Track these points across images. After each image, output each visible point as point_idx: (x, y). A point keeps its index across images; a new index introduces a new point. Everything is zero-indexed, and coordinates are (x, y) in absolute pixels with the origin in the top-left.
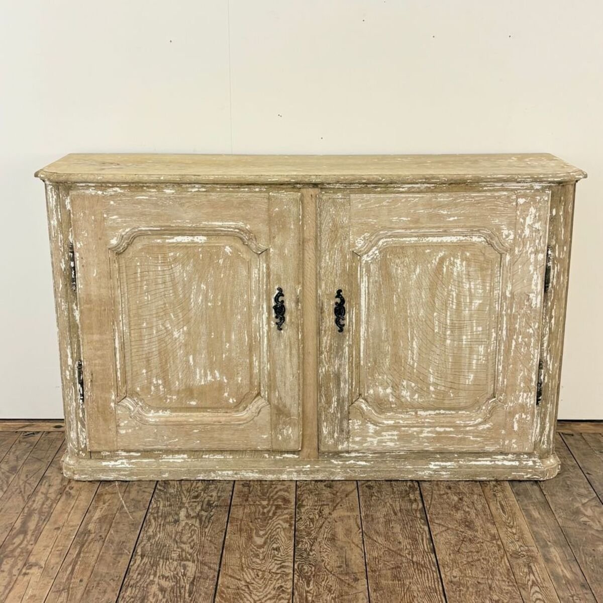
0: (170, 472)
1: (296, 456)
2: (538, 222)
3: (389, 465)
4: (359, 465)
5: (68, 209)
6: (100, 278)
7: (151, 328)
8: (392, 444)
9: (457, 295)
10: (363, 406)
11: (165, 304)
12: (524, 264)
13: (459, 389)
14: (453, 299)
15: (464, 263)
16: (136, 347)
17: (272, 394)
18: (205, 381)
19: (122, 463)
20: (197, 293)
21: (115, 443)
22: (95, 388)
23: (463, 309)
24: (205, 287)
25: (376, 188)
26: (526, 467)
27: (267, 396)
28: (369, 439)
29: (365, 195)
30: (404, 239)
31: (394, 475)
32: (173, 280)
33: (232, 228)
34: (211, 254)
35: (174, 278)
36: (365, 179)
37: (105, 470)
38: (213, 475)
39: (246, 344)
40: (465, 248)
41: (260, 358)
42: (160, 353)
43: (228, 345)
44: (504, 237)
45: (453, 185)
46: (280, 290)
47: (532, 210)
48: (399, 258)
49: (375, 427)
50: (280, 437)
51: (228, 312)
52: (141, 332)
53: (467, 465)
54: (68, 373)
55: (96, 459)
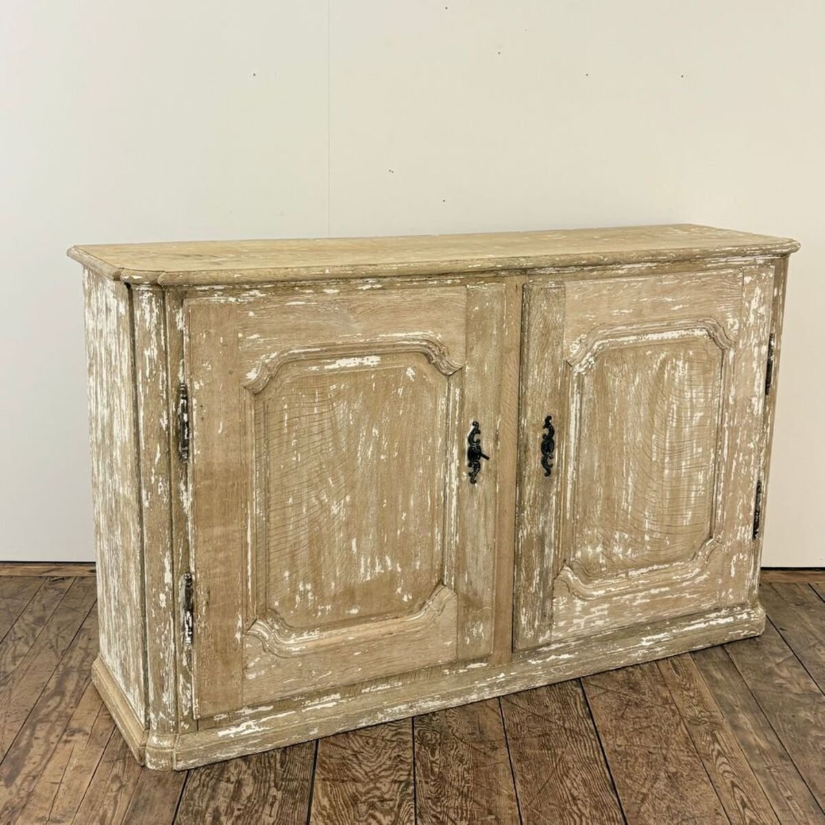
0: (320, 725)
1: (484, 665)
2: (763, 305)
3: (596, 651)
4: (563, 659)
5: (179, 328)
6: (227, 436)
7: (300, 504)
8: (600, 623)
9: (678, 408)
10: (570, 576)
11: (321, 464)
12: (746, 360)
13: (676, 533)
14: (673, 414)
15: (687, 365)
16: (276, 537)
17: (461, 580)
18: (371, 576)
19: (248, 727)
20: (366, 443)
21: (240, 697)
22: (212, 614)
23: (683, 426)
24: (377, 432)
25: (592, 271)
26: (742, 622)
27: (453, 583)
28: (575, 621)
29: (581, 283)
30: (622, 339)
31: (605, 665)
32: (333, 426)
33: (419, 340)
34: (388, 380)
35: (336, 423)
36: (584, 260)
37: (225, 744)
38: (380, 716)
39: (429, 510)
40: (688, 345)
41: (444, 528)
42: (310, 542)
43: (404, 515)
44: (729, 327)
45: (677, 263)
46: (476, 424)
47: (758, 291)
48: (617, 365)
49: (582, 603)
50: (468, 640)
51: (407, 465)
52: (284, 514)
53: (682, 633)
54: (162, 597)
55: (205, 729)
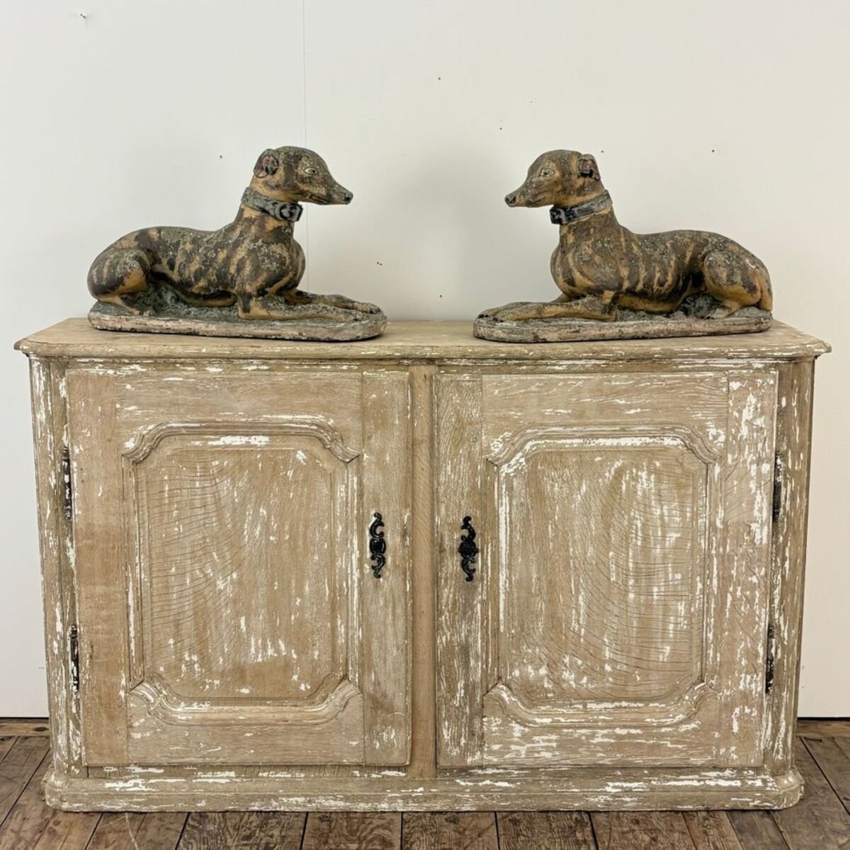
0: (208, 799)
1: (402, 774)
2: (760, 416)
3: (544, 786)
4: (499, 787)
5: (62, 396)
6: (107, 499)
7: (184, 575)
8: (548, 755)
9: (643, 525)
10: (505, 695)
11: (204, 538)
12: (740, 479)
13: (649, 669)
14: (637, 531)
15: (653, 477)
16: (160, 604)
17: (366, 677)
18: (263, 657)
19: (136, 785)
20: (253, 521)
21: (125, 753)
22: (96, 668)
23: (652, 546)
24: (265, 513)
25: (520, 365)
26: (752, 788)
27: (357, 680)
28: (513, 747)
29: (504, 377)
30: (563, 441)
31: (553, 804)
32: (217, 502)
33: (307, 423)
34: (274, 463)
35: (220, 499)
36: (503, 353)
37: (110, 795)
38: (275, 803)
39: (327, 598)
40: (653, 454)
41: (347, 621)
42: (195, 613)
43: (299, 600)
44: (711, 438)
45: (634, 362)
46: (378, 516)
47: (752, 399)
48: (556, 469)
49: (522, 728)
50: (378, 744)
51: (300, 550)
52: (167, 581)
53: (663, 787)
54: (55, 644)
55: (95, 778)
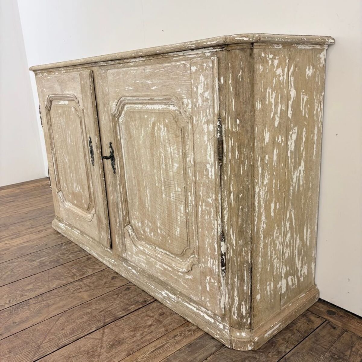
1: (111, 252)
2: (207, 91)
3: (144, 279)
4: (133, 272)
7: (60, 154)
8: (144, 265)
9: (165, 157)
10: (130, 231)
11: (61, 141)
12: (200, 134)
13: (173, 238)
14: (163, 160)
15: (166, 129)
17: (96, 207)
18: (77, 190)
19: (63, 226)
20: (68, 136)
23: (169, 170)
24: (70, 133)
26: (217, 328)
28: (134, 256)
29: (113, 70)
30: (135, 106)
31: (145, 288)
34: (69, 112)
35: (62, 126)
40: (164, 115)
42: (64, 169)
43: (80, 170)
44: (185, 105)
46: (90, 138)
47: (202, 78)
49: (135, 248)
50: (102, 236)
51: (78, 149)
